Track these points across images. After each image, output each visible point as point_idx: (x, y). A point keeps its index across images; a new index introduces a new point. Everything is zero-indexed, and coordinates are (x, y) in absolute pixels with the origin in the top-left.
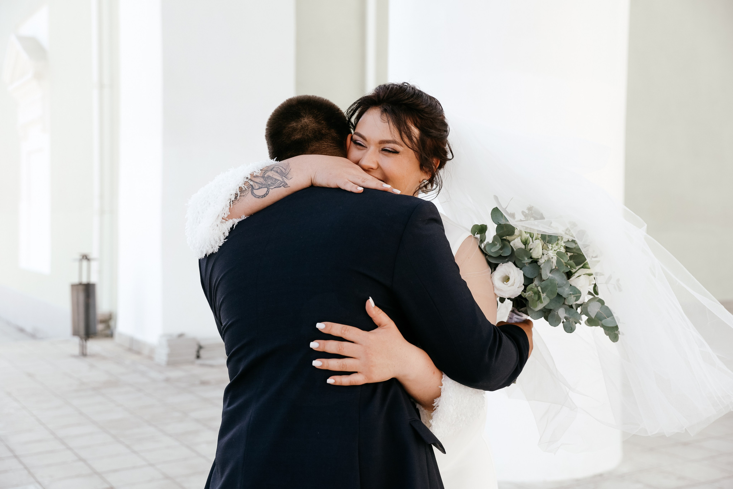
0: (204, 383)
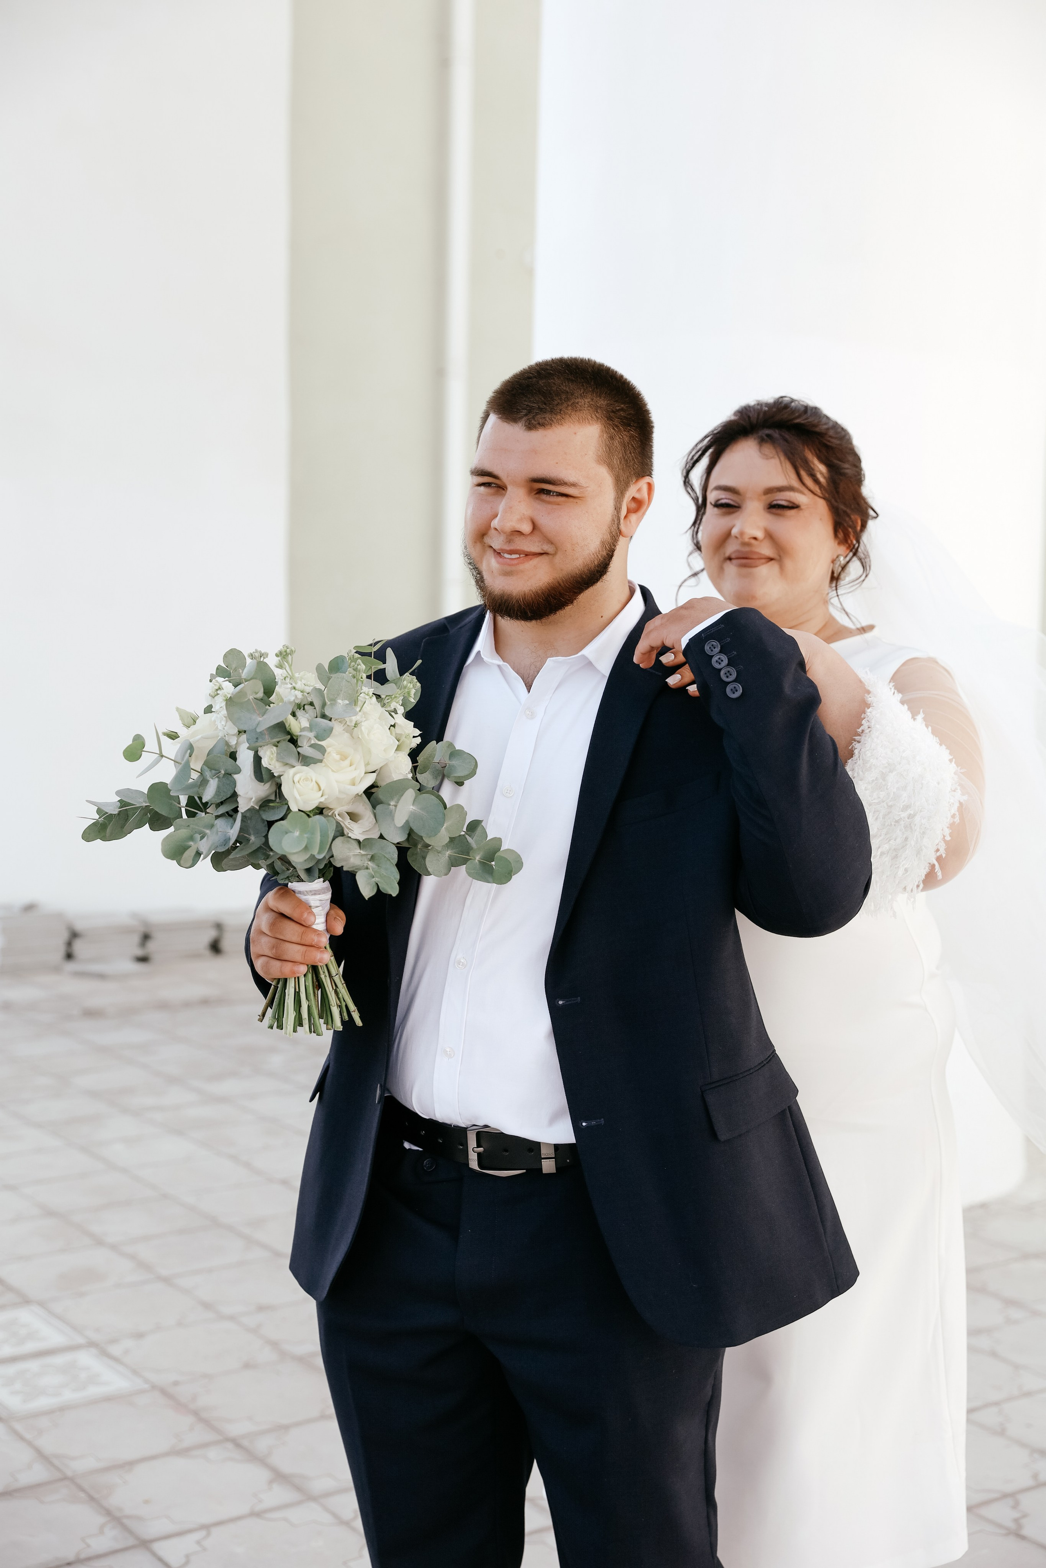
0: (91, 1014)
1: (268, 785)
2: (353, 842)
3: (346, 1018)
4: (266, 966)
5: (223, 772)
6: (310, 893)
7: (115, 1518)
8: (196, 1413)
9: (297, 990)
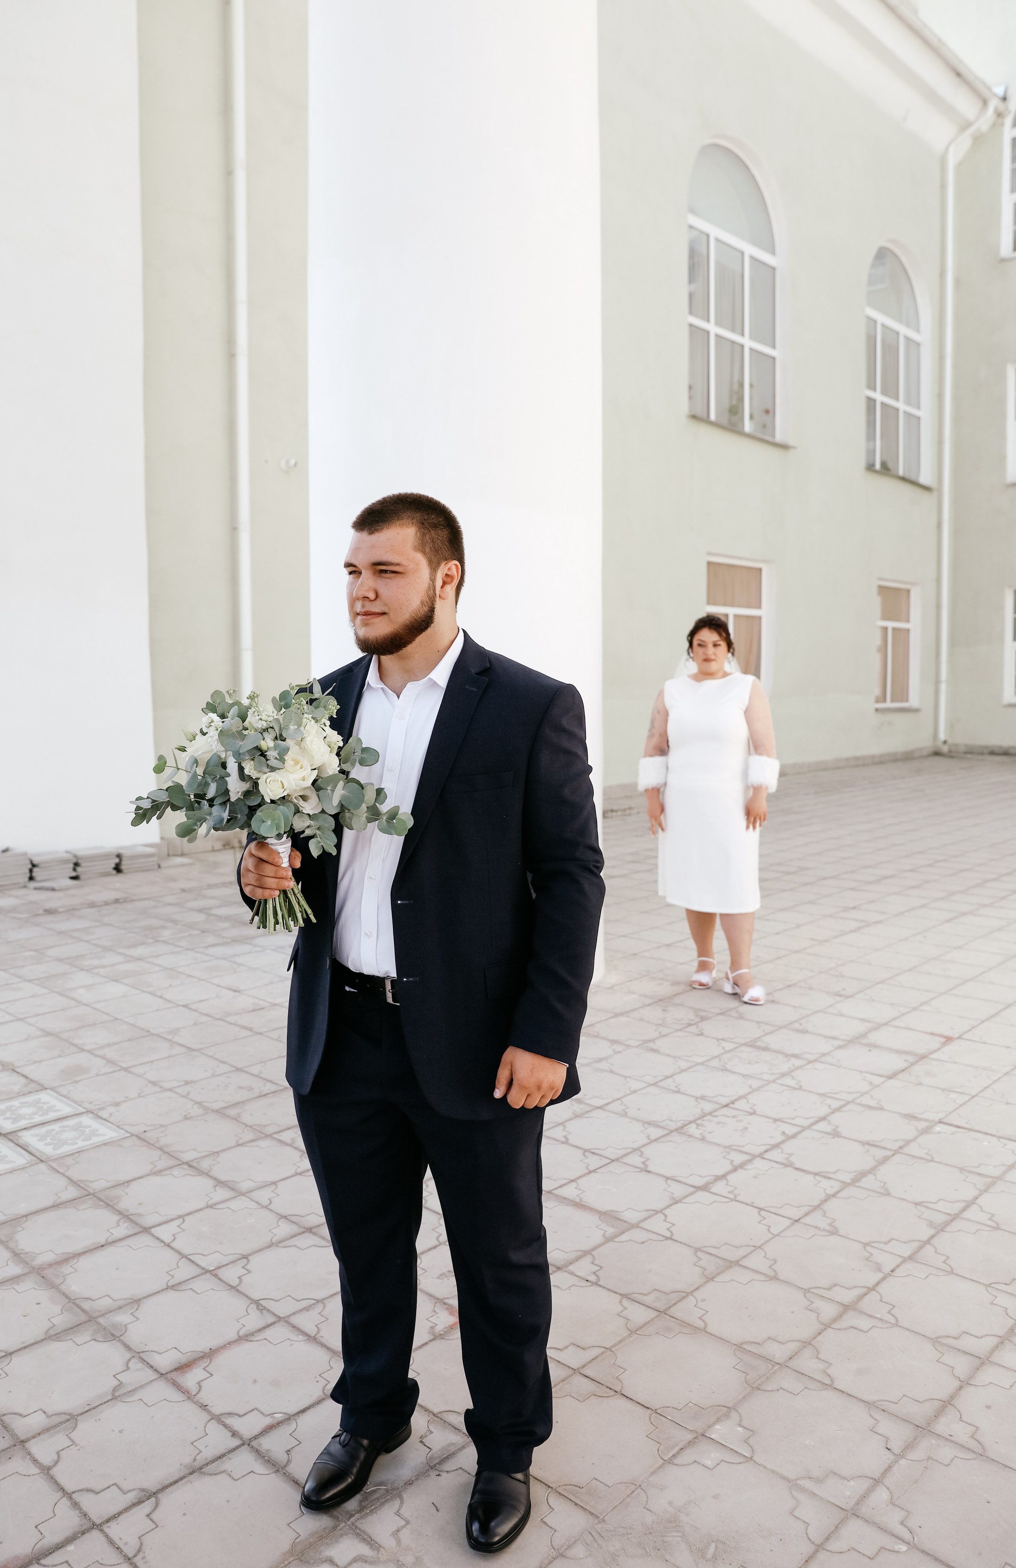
1: (249, 783)
2: (305, 815)
3: (305, 916)
4: (252, 892)
5: (218, 777)
6: (278, 845)
7: (125, 1216)
8: (161, 1149)
9: (274, 905)
